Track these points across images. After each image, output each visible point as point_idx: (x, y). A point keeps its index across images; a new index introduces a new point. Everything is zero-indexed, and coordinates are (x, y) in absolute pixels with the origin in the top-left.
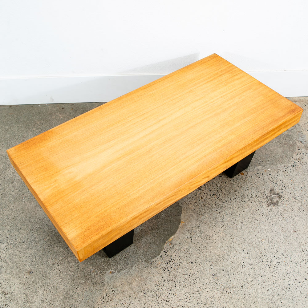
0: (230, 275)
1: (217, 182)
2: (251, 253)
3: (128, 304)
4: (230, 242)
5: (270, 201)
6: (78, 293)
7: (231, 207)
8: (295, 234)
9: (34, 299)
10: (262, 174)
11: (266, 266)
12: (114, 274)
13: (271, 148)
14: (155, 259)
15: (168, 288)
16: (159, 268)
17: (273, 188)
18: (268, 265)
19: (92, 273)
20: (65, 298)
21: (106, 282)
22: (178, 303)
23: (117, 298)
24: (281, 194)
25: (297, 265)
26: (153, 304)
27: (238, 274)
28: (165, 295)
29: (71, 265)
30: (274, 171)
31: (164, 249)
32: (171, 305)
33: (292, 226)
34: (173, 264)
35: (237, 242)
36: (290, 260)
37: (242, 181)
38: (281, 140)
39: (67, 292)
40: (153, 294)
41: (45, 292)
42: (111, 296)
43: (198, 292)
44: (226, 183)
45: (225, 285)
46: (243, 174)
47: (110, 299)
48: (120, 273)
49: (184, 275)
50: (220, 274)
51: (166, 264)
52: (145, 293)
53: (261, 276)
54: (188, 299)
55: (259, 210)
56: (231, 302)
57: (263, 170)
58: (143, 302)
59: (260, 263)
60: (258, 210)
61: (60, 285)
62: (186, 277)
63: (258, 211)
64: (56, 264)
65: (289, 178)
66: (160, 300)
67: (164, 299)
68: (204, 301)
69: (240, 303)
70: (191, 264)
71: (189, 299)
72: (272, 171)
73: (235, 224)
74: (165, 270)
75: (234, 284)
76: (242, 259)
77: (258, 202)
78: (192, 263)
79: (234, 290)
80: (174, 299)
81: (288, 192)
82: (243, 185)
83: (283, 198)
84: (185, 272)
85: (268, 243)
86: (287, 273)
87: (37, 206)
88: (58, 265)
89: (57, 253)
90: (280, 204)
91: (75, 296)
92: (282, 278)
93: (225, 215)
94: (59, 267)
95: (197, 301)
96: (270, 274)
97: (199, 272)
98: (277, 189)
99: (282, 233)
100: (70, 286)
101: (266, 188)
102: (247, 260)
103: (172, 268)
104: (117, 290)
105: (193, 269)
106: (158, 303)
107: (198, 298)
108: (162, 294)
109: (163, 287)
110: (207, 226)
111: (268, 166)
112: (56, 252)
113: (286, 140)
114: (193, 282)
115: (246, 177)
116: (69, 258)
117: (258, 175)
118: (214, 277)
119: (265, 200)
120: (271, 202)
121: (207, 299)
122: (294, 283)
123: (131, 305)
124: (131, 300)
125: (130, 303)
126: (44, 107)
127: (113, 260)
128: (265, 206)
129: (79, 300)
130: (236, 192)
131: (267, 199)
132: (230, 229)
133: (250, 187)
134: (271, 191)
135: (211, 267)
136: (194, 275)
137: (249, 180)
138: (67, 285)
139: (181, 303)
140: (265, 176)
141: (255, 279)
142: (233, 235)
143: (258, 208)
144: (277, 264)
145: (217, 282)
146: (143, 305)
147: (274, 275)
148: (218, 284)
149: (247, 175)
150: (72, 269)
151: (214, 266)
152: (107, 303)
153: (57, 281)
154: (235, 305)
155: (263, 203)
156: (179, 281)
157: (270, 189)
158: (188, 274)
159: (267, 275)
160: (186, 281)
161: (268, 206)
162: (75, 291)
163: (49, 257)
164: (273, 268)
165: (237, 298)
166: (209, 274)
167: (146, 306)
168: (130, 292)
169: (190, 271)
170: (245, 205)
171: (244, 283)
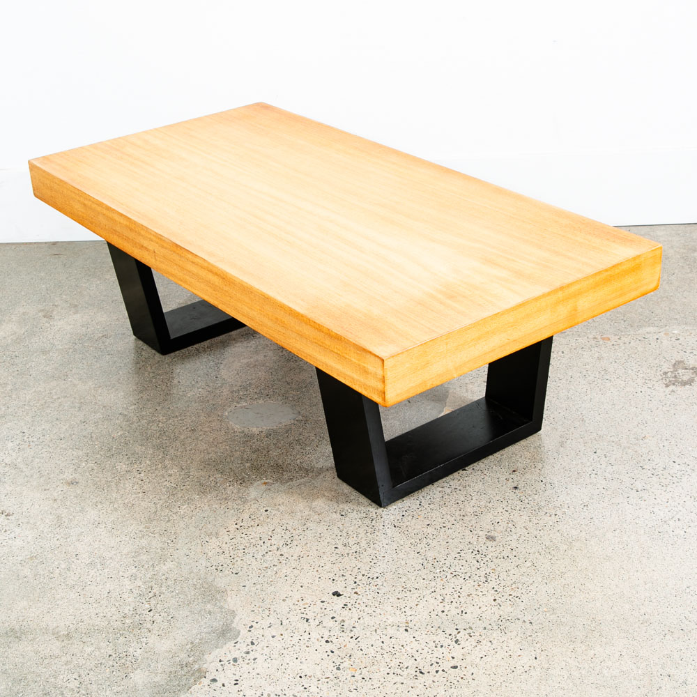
0: (556, 488)
2: (614, 456)
3: (301, 531)
5: (671, 379)
6: (182, 513)
7: (573, 388)
9: (76, 522)
10: (657, 339)
11: (652, 476)
12: (273, 485)
13: (685, 300)
15: (401, 507)
17: (682, 360)
18: (655, 474)
19: (219, 484)
20: (150, 520)
21: (253, 497)
22: (423, 529)
23: (276, 521)
26: (361, 531)
27: (578, 486)
28: (392, 517)
29: (170, 472)
30: (688, 333)
32: (406, 532)
35: (581, 439)
37: (603, 349)
39: (156, 512)
40: (364, 515)
41: (103, 511)
42: (261, 518)
43: (475, 514)
44: (563, 352)
45: (543, 504)
46: (609, 339)
47: (257, 522)
48: (288, 484)
49: (443, 487)
50: (533, 487)
52: (343, 514)
53: (637, 491)
54: (449, 525)
55: (641, 392)
56: (556, 529)
57: (660, 332)
58: (336, 528)
59: (636, 471)
60: (639, 392)
61: (141, 502)
62: (448, 491)
63: (640, 394)
64: (134, 470)
66: (378, 525)
67: (390, 523)
68: (488, 527)
69: (579, 530)
70: (461, 472)
72: (682, 334)
73: (579, 413)
75: (567, 502)
76: (591, 465)
77: (640, 381)
78: (464, 470)
79: (566, 510)
80: (413, 524)
82: (605, 355)
84: (446, 484)
85: (660, 442)
87: (100, 387)
88: (139, 472)
91: (175, 518)
93: (554, 399)
94: (142, 475)
95: (470, 527)
96: (661, 488)
97: (481, 483)
98: (693, 361)
100: (163, 503)
101: (664, 360)
102: (603, 466)
104: (278, 510)
105: (466, 479)
106: (373, 529)
107: (473, 522)
108: (385, 517)
111: (674, 327)
112: (138, 454)
114: (463, 499)
115: (615, 343)
117: (646, 340)
118: (517, 491)
119: (661, 378)
120: (676, 381)
121: (495, 524)
123: (307, 532)
127: (272, 466)
128: (660, 387)
129: (182, 524)
130: (587, 367)
131: (664, 376)
132: (565, 421)
133: (624, 358)
134: (678, 364)
135: (512, 476)
136: (468, 488)
137: (623, 348)
138: (158, 501)
139: (430, 530)
140: (665, 342)
141: (621, 495)
142: (573, 429)
143: (640, 390)
144: (680, 473)
145: (523, 498)
146: (337, 532)
147: (669, 489)
148: (527, 501)
149: (619, 341)
150: (171, 478)
151: (518, 474)
152: (251, 528)
153: (133, 496)
154: (565, 535)
155: (654, 383)
156: (429, 497)
157: (674, 362)
158: (453, 487)
159: (652, 490)
160: (446, 497)
161: (667, 386)
162: (175, 511)
163: (121, 460)
164: (668, 480)
165: (571, 523)
166: (505, 487)
167: (345, 534)
168: (307, 513)
169: (459, 482)
170: (608, 384)
171: (592, 501)
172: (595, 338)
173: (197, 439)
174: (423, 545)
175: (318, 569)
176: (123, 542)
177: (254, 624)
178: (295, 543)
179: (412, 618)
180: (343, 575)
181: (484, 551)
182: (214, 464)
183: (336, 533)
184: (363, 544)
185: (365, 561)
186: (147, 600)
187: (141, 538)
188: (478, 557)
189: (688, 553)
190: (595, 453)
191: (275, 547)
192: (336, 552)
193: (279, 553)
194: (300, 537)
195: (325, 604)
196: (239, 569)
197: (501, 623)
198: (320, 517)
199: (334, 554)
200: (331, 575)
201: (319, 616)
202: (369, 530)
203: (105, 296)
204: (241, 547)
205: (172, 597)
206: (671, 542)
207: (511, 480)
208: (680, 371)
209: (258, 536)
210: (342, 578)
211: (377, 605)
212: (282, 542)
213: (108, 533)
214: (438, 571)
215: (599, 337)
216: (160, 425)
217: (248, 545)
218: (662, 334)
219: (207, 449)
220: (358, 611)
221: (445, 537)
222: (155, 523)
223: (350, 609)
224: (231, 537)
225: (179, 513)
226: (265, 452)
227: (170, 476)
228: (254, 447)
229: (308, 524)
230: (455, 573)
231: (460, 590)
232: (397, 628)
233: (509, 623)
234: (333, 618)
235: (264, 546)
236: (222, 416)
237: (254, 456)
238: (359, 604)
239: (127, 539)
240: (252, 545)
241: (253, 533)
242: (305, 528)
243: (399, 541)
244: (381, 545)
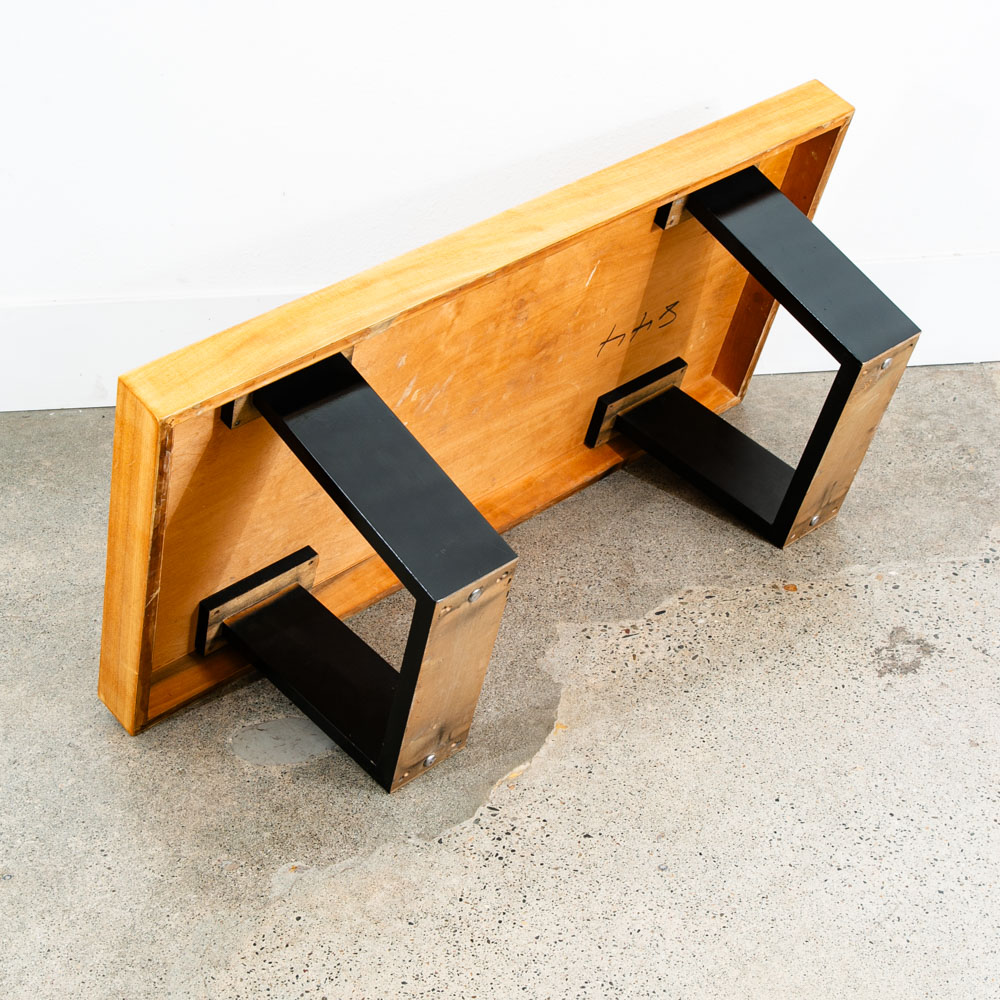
0: (722, 867)
1: (697, 612)
2: (804, 807)
3: (351, 954)
4: (731, 777)
5: (887, 662)
6: (173, 926)
7: (743, 680)
8: (976, 751)
9: (14, 950)
10: (866, 587)
11: (860, 841)
12: (306, 872)
13: (907, 513)
14: (457, 828)
15: (497, 905)
16: (468, 853)
17: (903, 625)
18: (865, 838)
19: (225, 872)
20: (126, 942)
21: (277, 894)
22: (530, 946)
23: (313, 937)
24: (931, 641)
25: (973, 837)
26: (440, 951)
27: (754, 862)
28: (484, 925)
29: (151, 851)
30: (911, 576)
31: (488, 799)
32: (504, 952)
33: (966, 731)
34: (520, 841)
35: (757, 776)
36: (950, 822)
37: (787, 607)
38: (949, 489)
39: (133, 927)
40: (444, 923)
41: (53, 928)
42: (291, 933)
43: (605, 915)
44: (728, 614)
45: (703, 895)
46: (795, 589)
47: (286, 940)
48: (329, 869)
49: (556, 869)
50: (688, 865)
51: (496, 842)
52: (412, 921)
53: (839, 869)
54: (566, 936)
55: (843, 686)
56: (723, 941)
57: (870, 574)
58: (403, 947)
59: (837, 833)
60: (840, 687)
61: (109, 909)
62: (564, 874)
63: (841, 691)
64: (97, 851)
65: (968, 596)
66: (465, 941)
67: (481, 936)
68: (624, 939)
69: (755, 942)
70: (583, 840)
71: (569, 935)
72: (903, 577)
73: (753, 728)
74: (490, 859)
75: (737, 892)
76: (772, 824)
77: (841, 667)
78: (587, 836)
79: (737, 906)
80: (514, 936)
81: (959, 636)
82: (790, 618)
83: (941, 651)
84: (561, 862)
85: (870, 779)
86: (936, 860)
87: (34, 695)
88: (103, 853)
89: (103, 822)
90: (926, 668)
91: (163, 937)
92: (917, 874)
93: (717, 702)
94: (109, 858)
95: (598, 940)
96: (872, 861)
97: (612, 860)
98: (919, 628)
99: (927, 748)
100: (143, 911)
101: (876, 625)
102: (789, 825)
103: (513, 851)
104: (315, 917)
105: (590, 852)
106: (457, 948)
107: (603, 930)
108: (473, 924)
109: (480, 904)
110: (648, 735)
111: (891, 564)
112: (100, 820)
113: (966, 489)
114: (586, 889)
115: (804, 596)
116: (145, 834)
117: (851, 589)
118: (664, 873)
119: (872, 659)
120: (893, 665)
121: (634, 933)
122: (958, 888)
123: (361, 955)
124: (362, 941)
125: (357, 951)
126: (71, 419)
127: (303, 836)
128: (870, 675)
129: (174, 947)
130: (763, 640)
131: (876, 657)
132: (733, 742)
133: (817, 624)
134: (897, 633)
135: (657, 846)
136: (593, 868)
137: (816, 605)
138: (136, 907)
139: (540, 947)
140: (878, 592)
141: (815, 878)
142: (744, 757)
143: (842, 683)
144: (900, 835)
145: (674, 886)
146: (404, 954)
147: (885, 864)
148: (679, 891)
149: (809, 591)
150: (153, 863)
151: (666, 842)
152: (276, 952)
153: (98, 898)
154: (736, 950)
155: (862, 669)
156: (536, 887)
157: (890, 629)
158: (572, 867)
159: (860, 867)
160: (562, 886)
161: (881, 674)
162: (161, 923)
163: (75, 832)
164: (883, 847)
165: (744, 929)
166: (647, 865)
167: (416, 958)
168: (359, 921)
169: (580, 859)
170: (795, 673)
171: (773, 888)
172: (775, 587)
173: (189, 789)
174: (531, 975)
176: (87, 984)
178: (343, 976)
181: (620, 982)
182: (216, 834)
183: (403, 956)
187: (114, 975)
189: (912, 979)
190: (777, 800)
191: (313, 985)
192: (403, 990)
194: (351, 965)
198: (378, 927)
199: (402, 994)
202: (452, 950)
203: (31, 519)
204: (263, 987)
206: (888, 960)
207: (656, 854)
208: (899, 647)
209: (288, 965)
212: (324, 976)
213: (64, 969)
215: (780, 585)
216: (132, 764)
217: (274, 982)
218: (873, 576)
219: (204, 808)
221: (563, 959)
222: (133, 946)
224: (248, 968)
225: (168, 928)
226: (291, 810)
227: (151, 859)
228: (274, 801)
235: (298, 984)
236: (223, 746)
237: (276, 819)
239: (94, 978)
240: (279, 983)
241: (280, 961)
242: (357, 948)
243: (495, 967)
244: (469, 975)
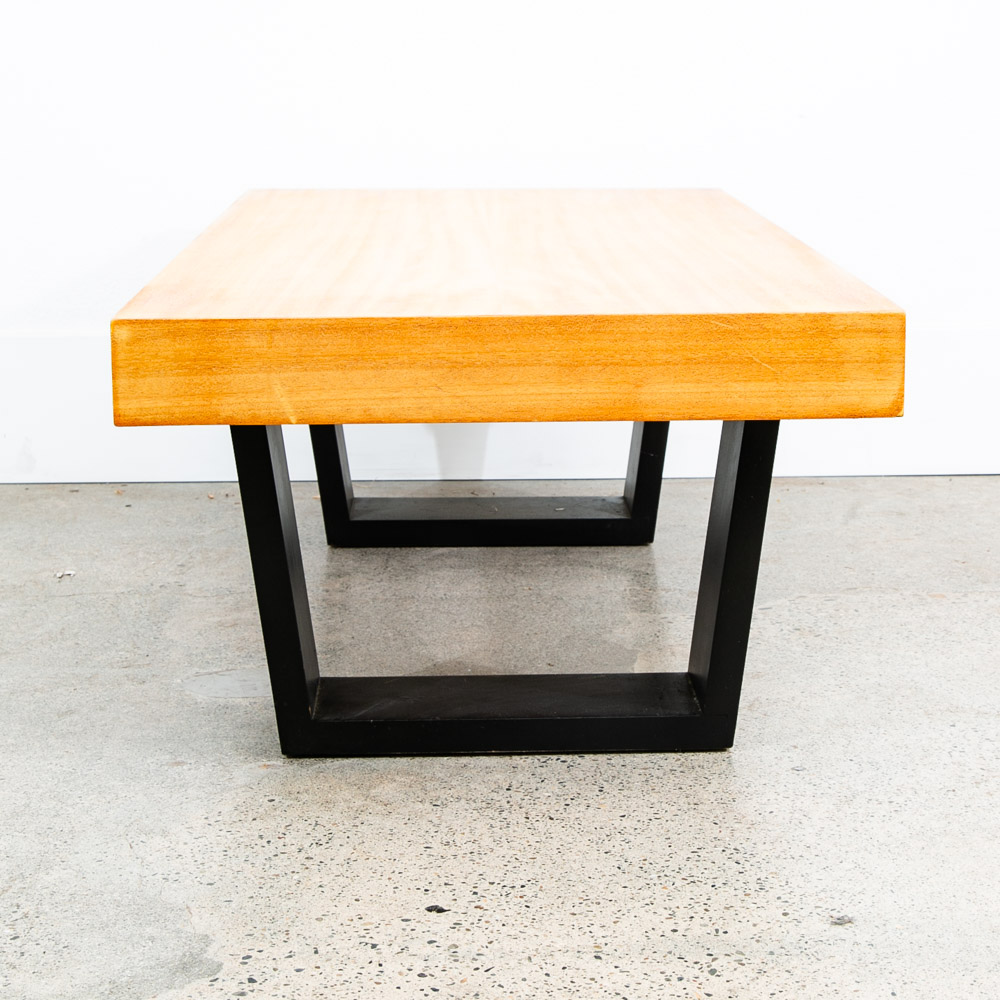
3: (348, 826)
15: (561, 794)
22: (612, 822)
23: (293, 813)
26: (480, 825)
28: (543, 807)
32: (575, 826)
40: (484, 805)
47: (254, 815)
52: (438, 803)
58: (425, 822)
66: (516, 818)
67: (540, 814)
71: (669, 814)
80: (589, 815)
104: (296, 799)
106: (505, 823)
108: (527, 806)
109: (537, 792)
123: (363, 827)
124: (367, 817)
139: (628, 823)
146: (427, 827)
152: (238, 824)
167: (445, 830)
168: (359, 803)
174: (616, 842)
175: (392, 876)
177: (254, 954)
178: (336, 842)
179: (608, 940)
180: (446, 884)
181: (749, 848)
183: (425, 828)
184: (487, 841)
185: (493, 864)
186: (8, 922)
188: (736, 857)
191: (294, 848)
192: (426, 853)
193: (303, 855)
194: (348, 834)
195: (412, 924)
196: (217, 878)
197: (806, 946)
198: (389, 808)
199: (424, 856)
200: (423, 885)
201: (400, 940)
202: (497, 824)
204: (219, 849)
205: (65, 918)
209: (257, 834)
210: (444, 888)
211: (528, 924)
212: (310, 840)
214: (655, 876)
217: (234, 845)
220: (486, 932)
221: (662, 831)
223: (468, 930)
224: (196, 835)
229: (363, 817)
230: (691, 879)
231: (708, 902)
232: (578, 955)
233: (822, 946)
234: (430, 942)
235: (270, 847)
238: (487, 922)
240: (241, 846)
241: (244, 831)
242: (357, 822)
243: (563, 837)
244: (524, 842)
